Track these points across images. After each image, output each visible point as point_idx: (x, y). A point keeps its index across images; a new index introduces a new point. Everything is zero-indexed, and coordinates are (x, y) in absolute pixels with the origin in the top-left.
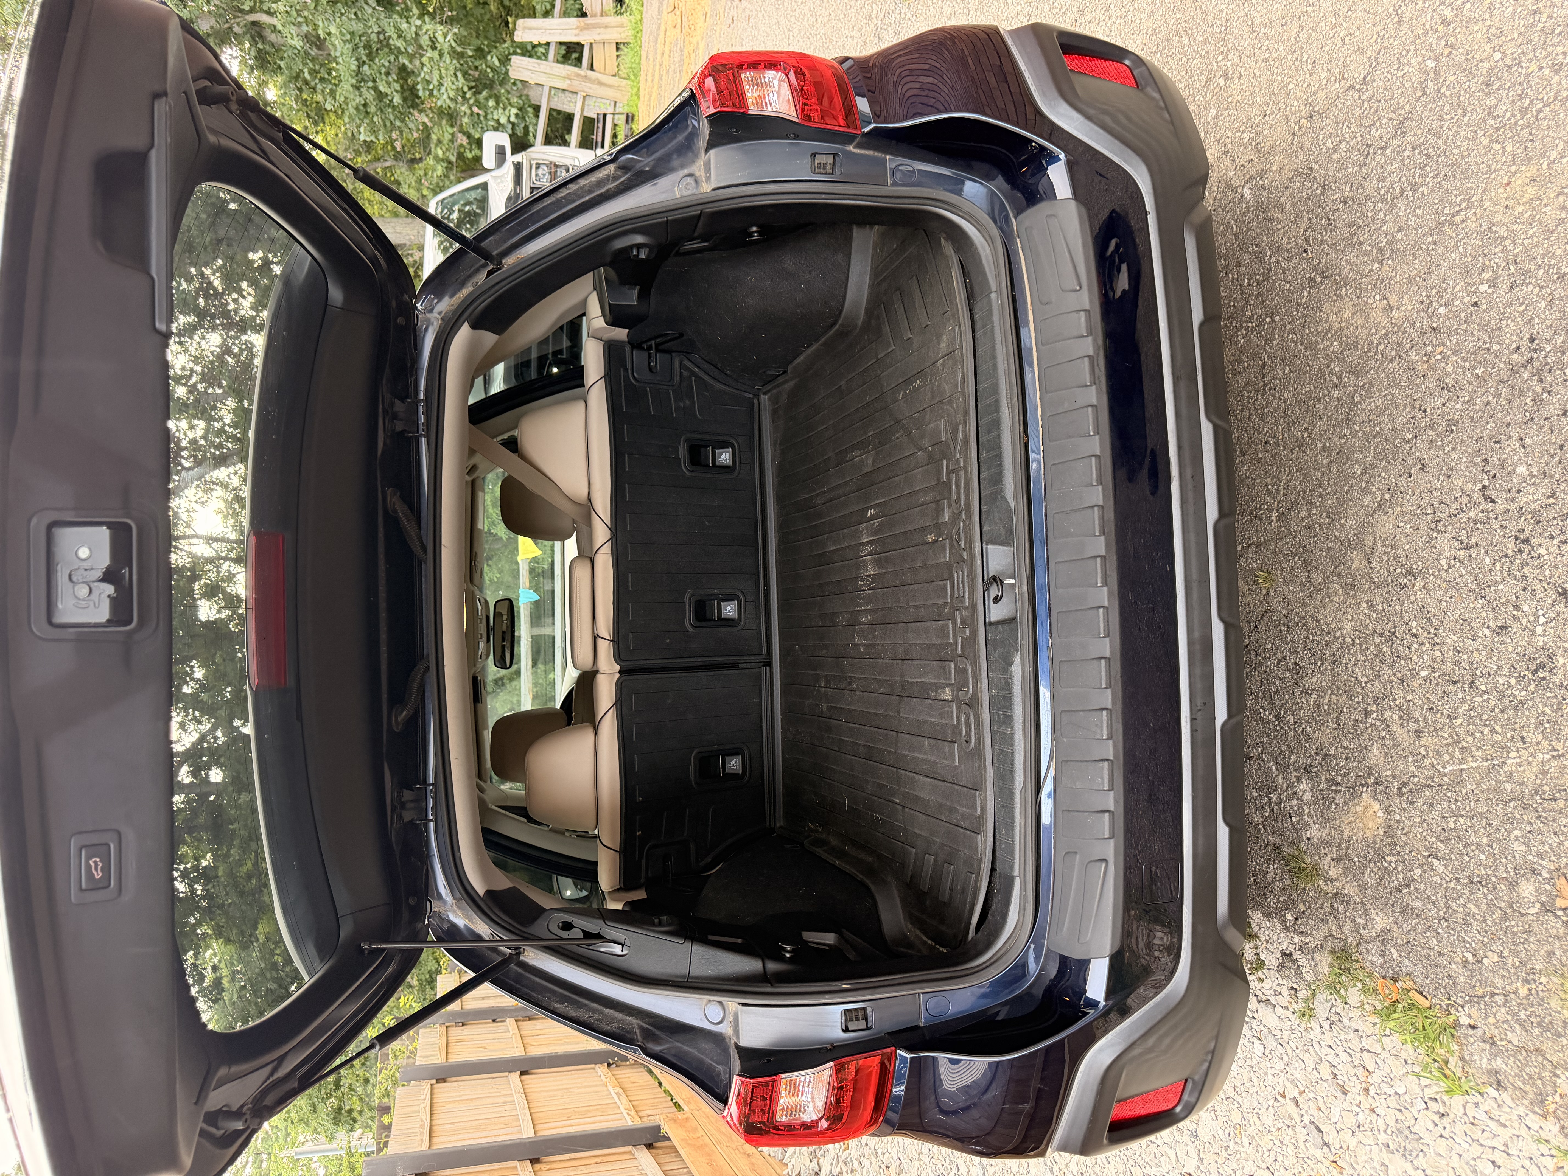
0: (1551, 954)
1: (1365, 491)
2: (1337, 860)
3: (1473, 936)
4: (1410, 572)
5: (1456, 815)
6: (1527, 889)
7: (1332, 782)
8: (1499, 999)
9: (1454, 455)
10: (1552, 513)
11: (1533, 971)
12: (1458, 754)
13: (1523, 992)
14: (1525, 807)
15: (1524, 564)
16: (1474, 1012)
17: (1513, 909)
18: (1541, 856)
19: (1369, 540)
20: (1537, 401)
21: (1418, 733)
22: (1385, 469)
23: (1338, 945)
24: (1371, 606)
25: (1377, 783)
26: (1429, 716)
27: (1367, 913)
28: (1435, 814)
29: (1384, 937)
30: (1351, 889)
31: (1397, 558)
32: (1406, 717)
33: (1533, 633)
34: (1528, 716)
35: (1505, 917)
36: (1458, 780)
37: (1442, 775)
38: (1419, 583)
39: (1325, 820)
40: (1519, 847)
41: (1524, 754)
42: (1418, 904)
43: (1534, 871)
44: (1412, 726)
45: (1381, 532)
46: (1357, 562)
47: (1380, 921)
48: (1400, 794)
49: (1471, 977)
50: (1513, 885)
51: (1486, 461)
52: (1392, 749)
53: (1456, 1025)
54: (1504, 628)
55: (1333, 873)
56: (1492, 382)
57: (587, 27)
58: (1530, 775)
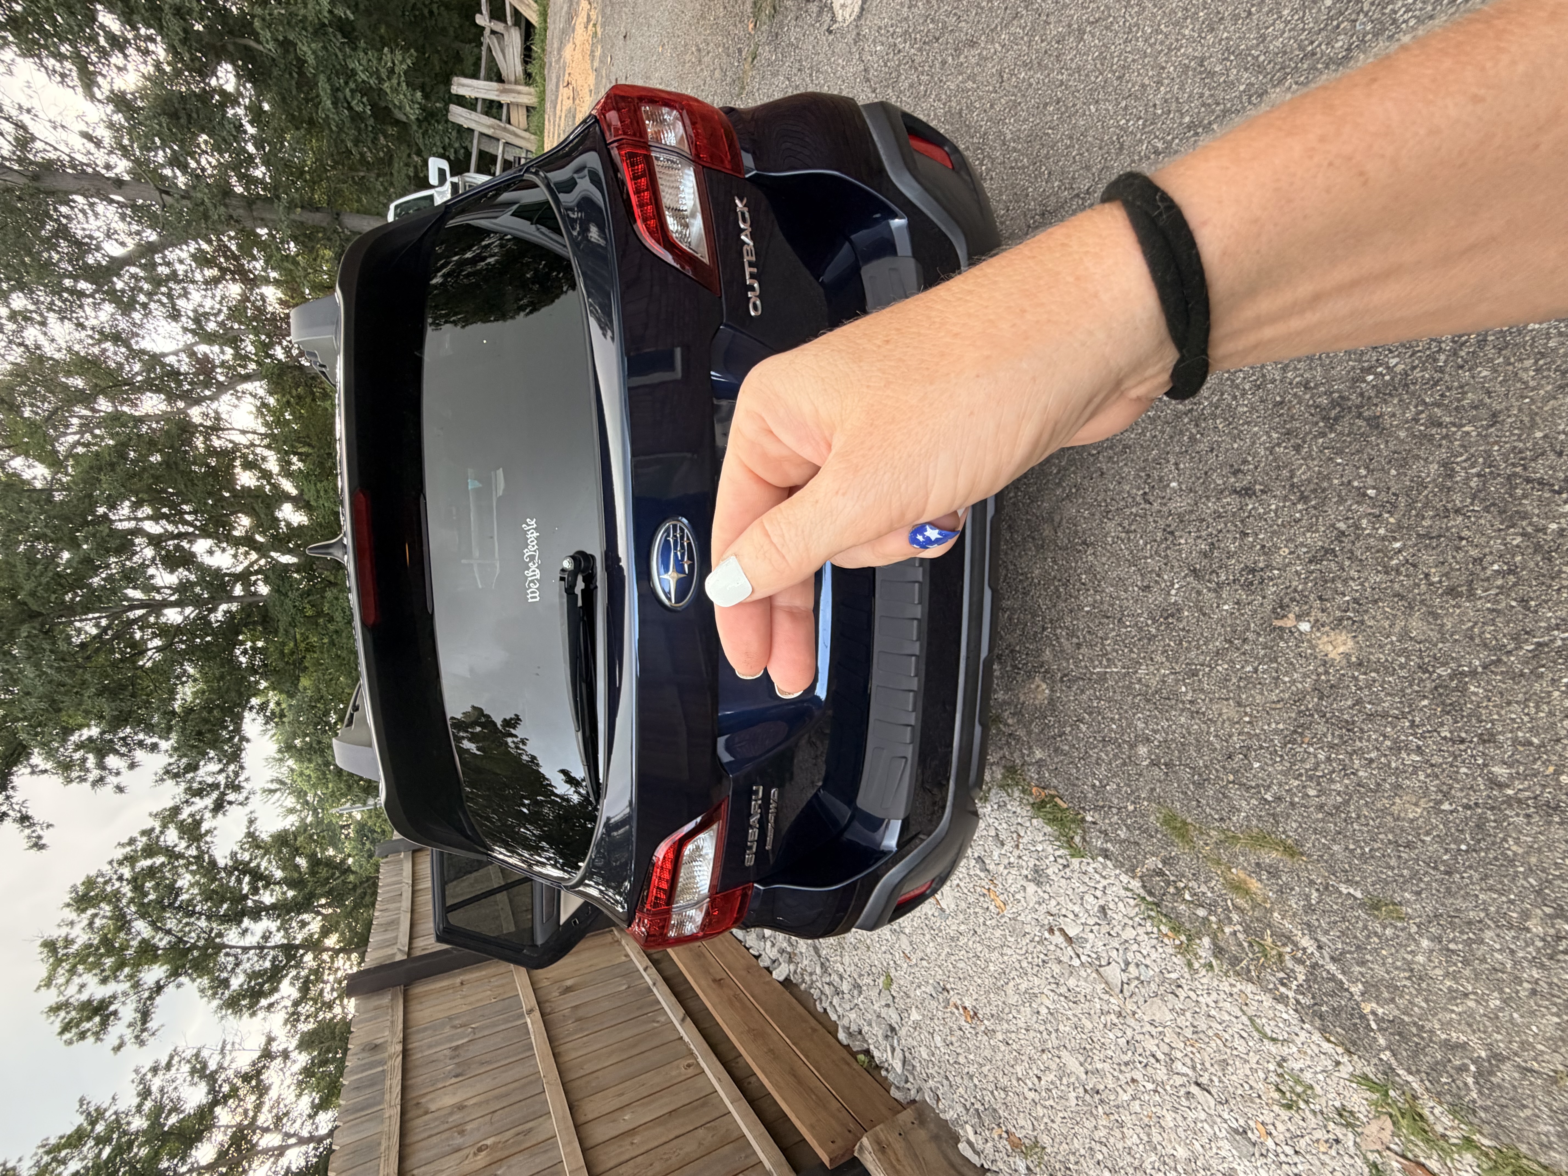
0: (1153, 790)
1: (1059, 485)
2: (1013, 714)
3: (1102, 771)
4: (1084, 543)
5: (1099, 699)
6: (1142, 750)
7: (1015, 667)
8: (1115, 811)
9: (1126, 469)
10: (1193, 517)
11: (1139, 797)
12: (1105, 662)
13: (1131, 808)
14: (1148, 701)
15: (1168, 548)
16: (1097, 816)
17: (1132, 760)
18: (1155, 732)
19: (1057, 519)
20: (1192, 438)
21: (1079, 646)
22: (1074, 473)
23: (1009, 764)
24: (1055, 562)
25: (1046, 672)
26: (1088, 637)
27: (1030, 748)
28: (1084, 697)
29: (1040, 763)
30: (1021, 733)
31: (1076, 532)
32: (1072, 634)
33: (1169, 594)
34: (1159, 645)
35: (1124, 764)
36: (1103, 678)
37: (1092, 673)
38: (1090, 551)
39: (1008, 689)
40: (1140, 725)
41: (1152, 668)
42: (1066, 748)
43: (1148, 740)
44: (1075, 640)
45: (1066, 514)
46: (1047, 531)
47: (1039, 754)
48: (1062, 681)
49: (1097, 795)
50: (1132, 746)
51: (1148, 476)
52: (1060, 654)
53: (1083, 820)
54: (1148, 587)
55: (1010, 721)
56: (1159, 422)
57: (504, 91)
58: (1154, 682)
